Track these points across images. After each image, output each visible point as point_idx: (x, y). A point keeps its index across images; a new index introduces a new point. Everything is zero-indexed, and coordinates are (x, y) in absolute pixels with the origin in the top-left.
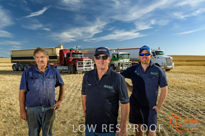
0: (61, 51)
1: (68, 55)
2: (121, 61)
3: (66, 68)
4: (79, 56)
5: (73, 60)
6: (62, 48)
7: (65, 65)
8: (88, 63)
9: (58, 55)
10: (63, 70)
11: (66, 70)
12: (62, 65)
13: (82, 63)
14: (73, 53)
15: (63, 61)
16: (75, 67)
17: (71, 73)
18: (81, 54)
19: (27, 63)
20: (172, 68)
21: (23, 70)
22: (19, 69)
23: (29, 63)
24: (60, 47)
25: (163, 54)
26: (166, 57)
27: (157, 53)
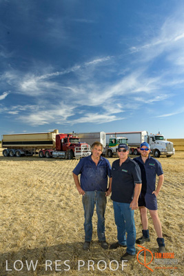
0: (58, 137)
1: (66, 140)
3: (62, 153)
4: (76, 142)
5: (71, 145)
6: (58, 133)
7: (61, 150)
8: (86, 149)
9: (55, 140)
10: (60, 155)
11: (63, 155)
12: (58, 150)
13: (80, 149)
14: (71, 139)
15: (59, 147)
16: (72, 152)
17: (68, 159)
18: (78, 139)
19: (19, 148)
20: (173, 154)
21: (15, 156)
22: (11, 155)
23: (22, 148)
24: (55, 132)
25: (163, 139)
26: (166, 142)
27: (157, 138)
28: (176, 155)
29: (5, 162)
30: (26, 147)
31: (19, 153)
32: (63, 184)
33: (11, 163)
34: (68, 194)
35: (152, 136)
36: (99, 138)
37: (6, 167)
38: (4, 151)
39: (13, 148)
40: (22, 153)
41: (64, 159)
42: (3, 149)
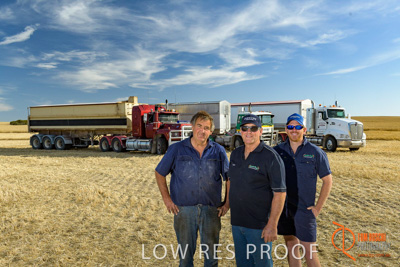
0: (136, 110)
1: (151, 117)
3: (145, 143)
4: (172, 120)
5: (162, 127)
6: (136, 104)
7: (143, 137)
9: (130, 117)
10: (141, 147)
11: (146, 147)
12: (137, 137)
13: (180, 134)
14: (161, 114)
15: (139, 130)
17: (156, 153)
18: (175, 115)
19: (62, 132)
20: (361, 145)
21: (54, 147)
22: (46, 145)
23: (66, 133)
24: (131, 100)
25: (343, 116)
26: (349, 121)
27: (332, 113)
28: (368, 147)
29: (35, 158)
30: (76, 131)
31: (62, 142)
32: (145, 200)
33: (47, 160)
34: (153, 218)
35: (321, 108)
36: (218, 113)
37: (37, 168)
38: (32, 139)
39: (50, 132)
40: (67, 142)
41: (149, 153)
42: (30, 135)
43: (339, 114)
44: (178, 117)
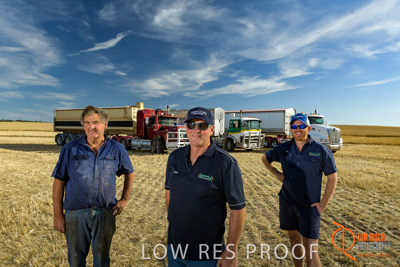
0: (140, 113)
1: (152, 120)
2: (246, 133)
3: (147, 143)
4: (171, 123)
5: (161, 129)
7: (146, 137)
9: (135, 120)
10: (143, 146)
11: (147, 146)
12: (141, 138)
13: (176, 136)
14: (161, 118)
15: (142, 131)
16: (163, 141)
17: (155, 152)
18: (174, 118)
20: (339, 149)
24: (137, 105)
25: (322, 123)
26: (328, 127)
28: (344, 150)
41: (150, 152)
42: (55, 133)
43: (318, 121)
44: (177, 121)
